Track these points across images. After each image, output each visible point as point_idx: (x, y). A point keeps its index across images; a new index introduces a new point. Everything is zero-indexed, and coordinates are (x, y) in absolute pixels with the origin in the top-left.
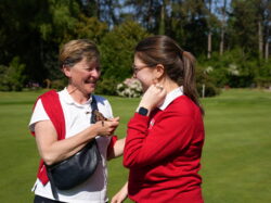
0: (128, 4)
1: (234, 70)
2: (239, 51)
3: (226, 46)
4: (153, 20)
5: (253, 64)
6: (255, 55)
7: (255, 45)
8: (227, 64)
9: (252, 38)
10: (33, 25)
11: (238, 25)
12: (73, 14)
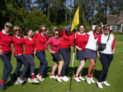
0: (36, 3)
3: (72, 19)
4: (45, 9)
6: (82, 22)
7: (82, 19)
12: (15, 7)
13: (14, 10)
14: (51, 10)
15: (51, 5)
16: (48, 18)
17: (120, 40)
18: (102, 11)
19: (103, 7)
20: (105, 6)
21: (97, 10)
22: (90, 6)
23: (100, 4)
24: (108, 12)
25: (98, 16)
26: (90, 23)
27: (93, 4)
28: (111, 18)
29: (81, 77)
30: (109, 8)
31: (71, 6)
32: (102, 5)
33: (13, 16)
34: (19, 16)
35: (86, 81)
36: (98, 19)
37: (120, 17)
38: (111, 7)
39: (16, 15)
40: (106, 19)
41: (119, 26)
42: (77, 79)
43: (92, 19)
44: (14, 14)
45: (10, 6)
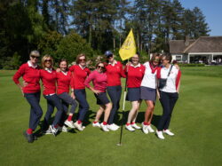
13: (44, 34)
14: (93, 33)
15: (94, 26)
16: (90, 44)
17: (187, 74)
18: (162, 35)
19: (164, 29)
20: (167, 28)
21: (155, 33)
22: (147, 28)
23: (160, 26)
24: (170, 36)
25: (157, 41)
26: (147, 51)
27: (150, 26)
28: (175, 45)
29: (135, 125)
30: (171, 31)
31: (120, 27)
32: (163, 26)
33: (42, 42)
34: (50, 42)
35: (142, 129)
36: (158, 46)
37: (187, 44)
38: (174, 29)
39: (46, 41)
40: (168, 45)
41: (186, 54)
42: (130, 128)
43: (150, 46)
44: (43, 39)
45: (38, 29)
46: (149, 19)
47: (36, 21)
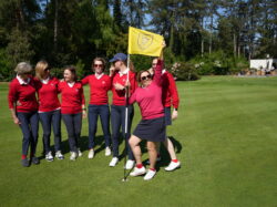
0: (151, 23)
1: (218, 64)
2: (221, 51)
3: (213, 49)
4: (167, 34)
5: (230, 60)
6: (232, 54)
7: (231, 48)
8: (213, 61)
9: (229, 43)
10: (90, 40)
11: (221, 35)
12: (115, 32)
13: (114, 37)
14: (176, 35)
18: (270, 33)
21: (260, 32)
22: (248, 26)
23: (267, 22)
25: (262, 42)
26: (247, 55)
27: (253, 22)
31: (211, 26)
32: (271, 22)
33: (112, 47)
34: (121, 47)
36: (263, 48)
39: (116, 46)
43: (252, 48)
44: (113, 43)
45: (107, 32)
46: (252, 14)
47: (106, 22)
